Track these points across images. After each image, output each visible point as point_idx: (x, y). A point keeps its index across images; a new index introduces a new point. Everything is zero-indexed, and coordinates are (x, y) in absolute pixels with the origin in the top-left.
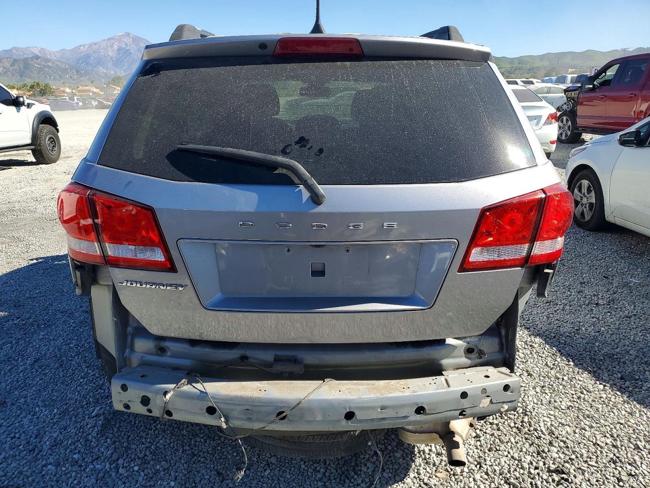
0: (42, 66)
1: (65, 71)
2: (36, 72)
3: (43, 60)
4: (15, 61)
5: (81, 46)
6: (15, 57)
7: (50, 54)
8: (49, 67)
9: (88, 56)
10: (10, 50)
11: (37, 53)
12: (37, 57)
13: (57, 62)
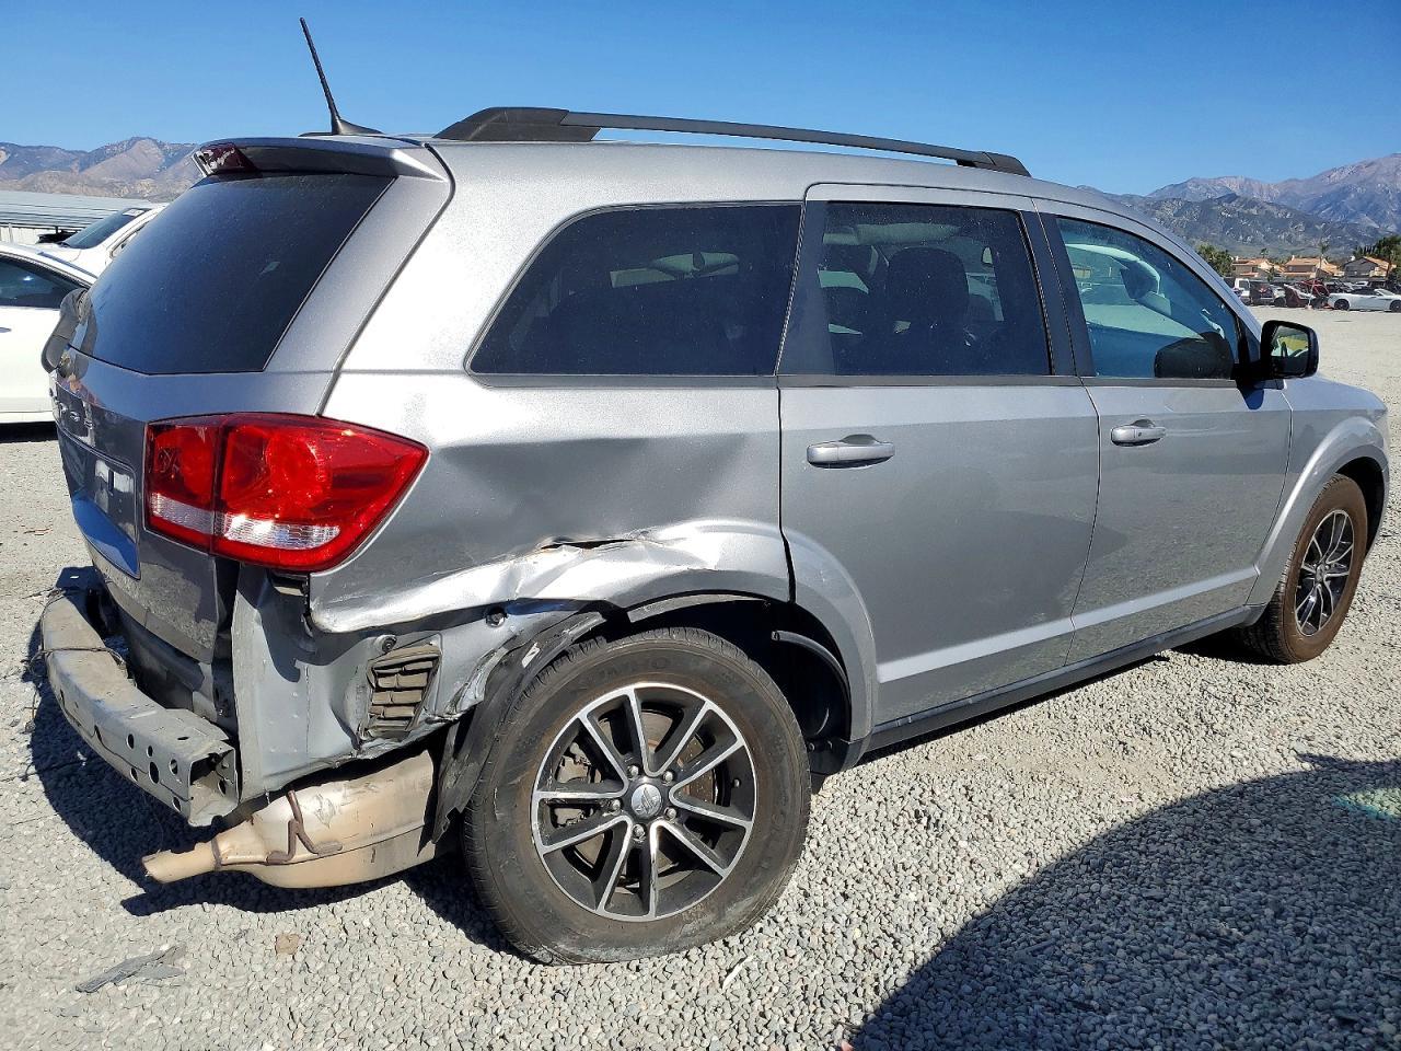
0: (1236, 215)
1: (1282, 225)
2: (1220, 228)
3: (1242, 203)
4: (1188, 204)
5: (1334, 170)
6: (1188, 198)
7: (1261, 190)
8: (1250, 217)
9: (1344, 192)
10: (1183, 185)
11: (1235, 189)
12: (1232, 197)
13: (1269, 208)
